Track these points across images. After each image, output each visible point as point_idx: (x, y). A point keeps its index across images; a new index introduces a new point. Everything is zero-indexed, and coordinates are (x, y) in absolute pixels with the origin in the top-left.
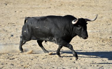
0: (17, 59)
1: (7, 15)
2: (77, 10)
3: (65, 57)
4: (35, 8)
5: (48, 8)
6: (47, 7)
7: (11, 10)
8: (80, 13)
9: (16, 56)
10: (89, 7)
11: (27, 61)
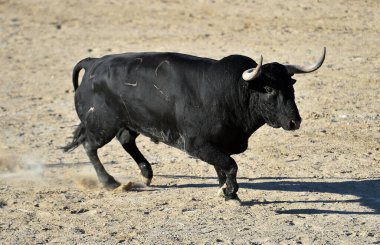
0: (95, 211)
1: (63, 61)
2: (299, 44)
3: (260, 203)
4: (154, 38)
5: (199, 36)
6: (197, 34)
7: (74, 45)
8: (310, 56)
9: (92, 202)
10: (339, 34)
11: (129, 218)
